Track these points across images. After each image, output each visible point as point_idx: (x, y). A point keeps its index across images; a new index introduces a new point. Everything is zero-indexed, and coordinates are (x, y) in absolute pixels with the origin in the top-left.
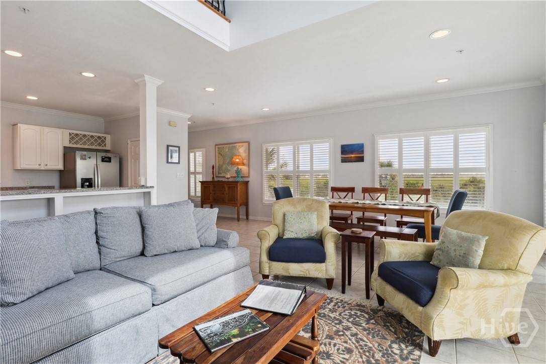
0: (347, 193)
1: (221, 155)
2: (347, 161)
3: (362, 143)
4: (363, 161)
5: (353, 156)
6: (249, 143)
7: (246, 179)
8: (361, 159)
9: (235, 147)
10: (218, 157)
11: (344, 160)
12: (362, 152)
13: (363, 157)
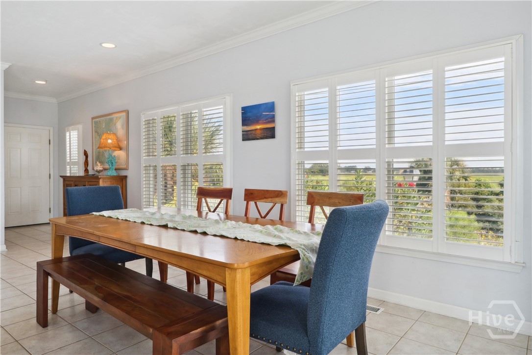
0: (219, 200)
1: (98, 133)
2: (250, 137)
3: (272, 101)
4: (274, 137)
5: (258, 127)
6: (127, 112)
7: (123, 173)
8: (270, 134)
9: (111, 120)
10: (95, 138)
11: (247, 137)
12: (272, 119)
13: (274, 128)
